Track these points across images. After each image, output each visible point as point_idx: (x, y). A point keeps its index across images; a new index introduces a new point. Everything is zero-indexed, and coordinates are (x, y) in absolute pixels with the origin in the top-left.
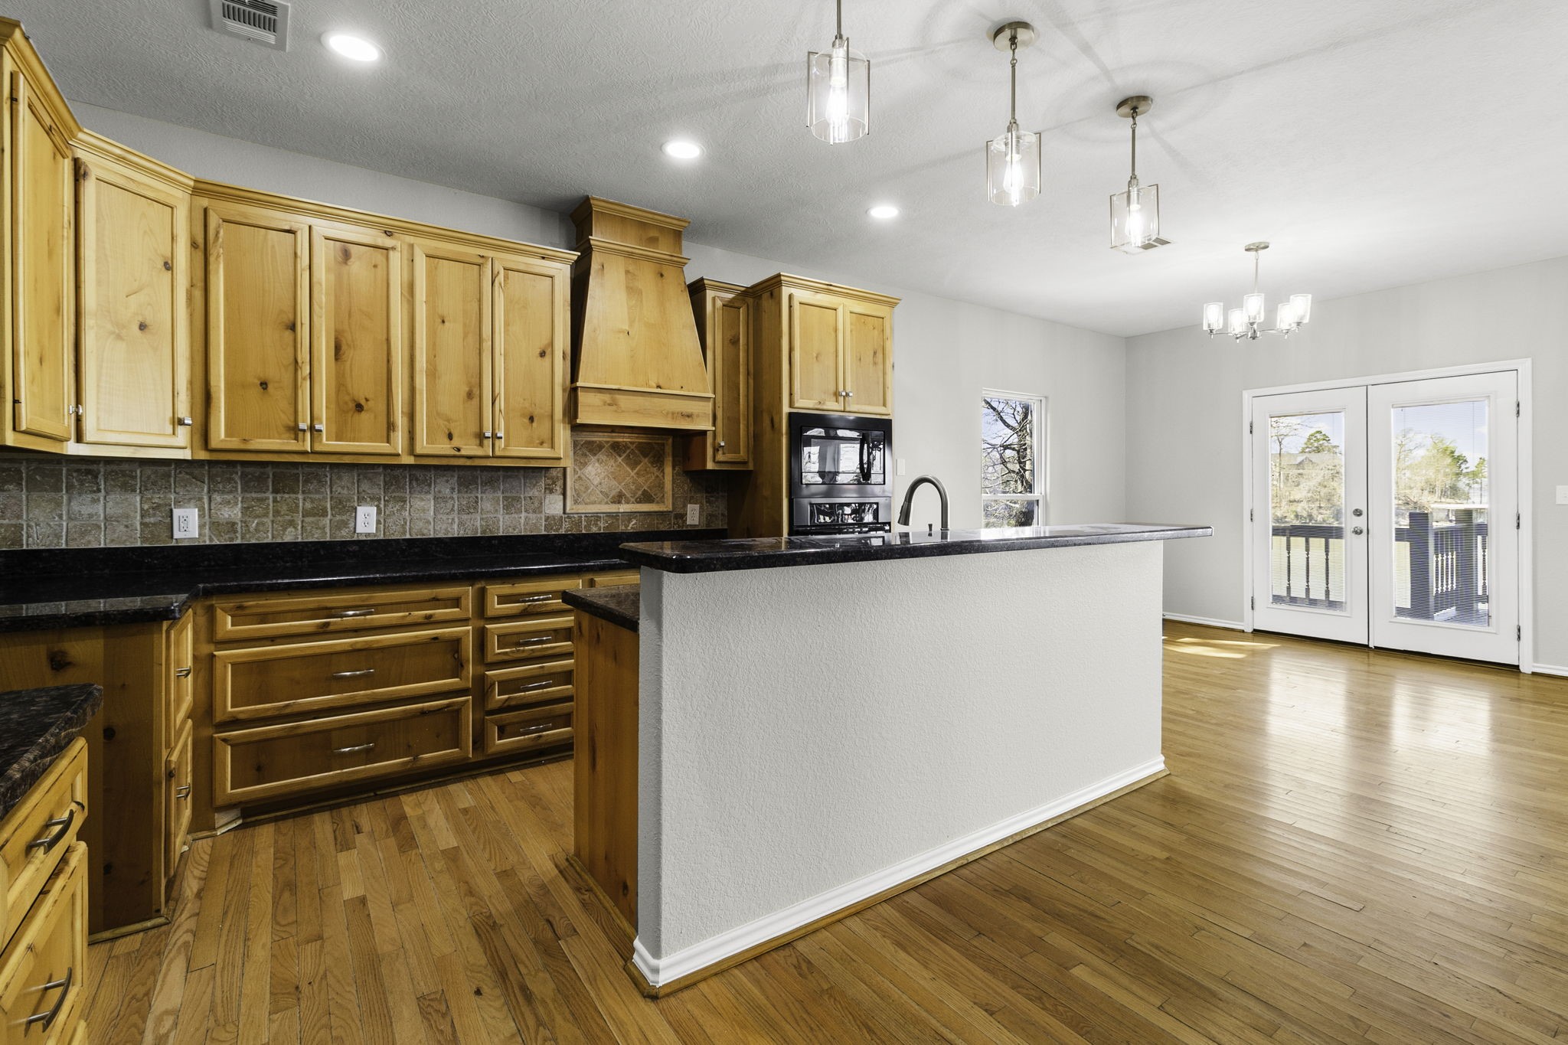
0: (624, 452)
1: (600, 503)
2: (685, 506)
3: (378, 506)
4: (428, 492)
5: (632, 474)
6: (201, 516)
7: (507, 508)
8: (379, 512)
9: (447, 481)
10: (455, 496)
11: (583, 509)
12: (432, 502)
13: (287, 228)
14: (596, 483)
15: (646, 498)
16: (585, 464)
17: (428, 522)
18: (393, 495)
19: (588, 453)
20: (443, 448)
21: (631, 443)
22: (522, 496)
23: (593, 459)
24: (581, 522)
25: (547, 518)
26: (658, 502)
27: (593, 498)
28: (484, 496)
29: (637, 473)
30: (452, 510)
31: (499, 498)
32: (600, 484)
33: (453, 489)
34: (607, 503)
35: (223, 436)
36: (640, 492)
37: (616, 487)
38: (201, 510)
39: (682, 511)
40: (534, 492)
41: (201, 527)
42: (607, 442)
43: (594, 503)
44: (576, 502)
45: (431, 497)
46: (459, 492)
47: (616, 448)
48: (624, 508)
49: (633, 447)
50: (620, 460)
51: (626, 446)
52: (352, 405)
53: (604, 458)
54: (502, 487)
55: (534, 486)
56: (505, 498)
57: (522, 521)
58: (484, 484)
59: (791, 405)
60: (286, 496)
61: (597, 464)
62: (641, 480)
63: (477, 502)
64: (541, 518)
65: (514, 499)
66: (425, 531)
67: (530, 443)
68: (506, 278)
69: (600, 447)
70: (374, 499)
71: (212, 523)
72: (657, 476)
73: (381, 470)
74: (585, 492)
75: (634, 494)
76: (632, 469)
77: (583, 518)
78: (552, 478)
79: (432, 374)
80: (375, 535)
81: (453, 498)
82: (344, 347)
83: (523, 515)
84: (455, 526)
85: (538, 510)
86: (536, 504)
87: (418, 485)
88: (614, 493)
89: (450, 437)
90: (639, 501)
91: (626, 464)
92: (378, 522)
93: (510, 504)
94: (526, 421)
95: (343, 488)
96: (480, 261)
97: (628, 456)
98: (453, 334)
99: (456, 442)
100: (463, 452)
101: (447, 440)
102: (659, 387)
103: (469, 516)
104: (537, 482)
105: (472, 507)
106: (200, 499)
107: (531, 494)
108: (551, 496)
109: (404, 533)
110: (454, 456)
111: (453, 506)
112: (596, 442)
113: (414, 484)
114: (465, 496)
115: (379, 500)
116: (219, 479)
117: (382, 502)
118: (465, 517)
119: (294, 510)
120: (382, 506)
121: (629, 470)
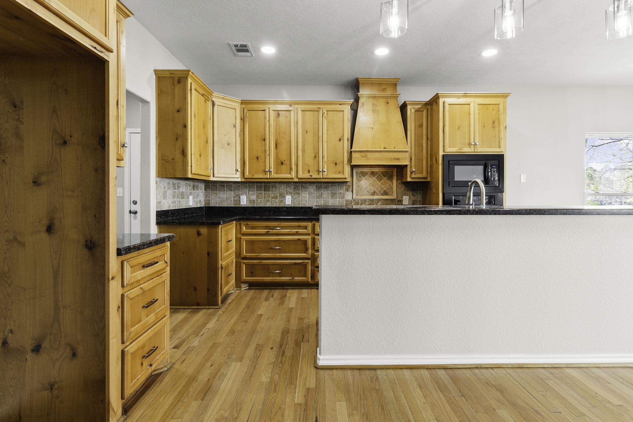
0: (376, 175)
1: (366, 195)
2: (402, 197)
3: (292, 196)
4: (307, 191)
5: (379, 184)
6: (247, 198)
7: (332, 197)
8: (292, 198)
9: (312, 187)
10: (315, 192)
11: (360, 197)
12: (308, 194)
13: (263, 109)
14: (365, 187)
15: (385, 193)
16: (360, 180)
17: (307, 201)
18: (296, 192)
19: (362, 176)
20: (307, 175)
21: (379, 171)
22: (337, 193)
23: (364, 178)
24: (359, 202)
25: (346, 201)
26: (390, 195)
27: (363, 193)
28: (324, 192)
29: (381, 184)
30: (314, 197)
31: (329, 193)
32: (366, 188)
33: (314, 190)
34: (369, 195)
35: (248, 174)
36: (382, 191)
37: (373, 189)
38: (247, 196)
39: (401, 199)
40: (342, 191)
41: (247, 201)
42: (369, 172)
43: (364, 195)
44: (357, 195)
45: (307, 193)
46: (316, 191)
47: (373, 174)
48: (376, 197)
49: (379, 173)
50: (374, 178)
51: (377, 173)
52: (280, 163)
53: (368, 178)
54: (330, 189)
55: (342, 189)
56: (332, 193)
57: (337, 201)
58: (325, 188)
59: (444, 151)
60: (267, 192)
61: (365, 180)
62: (383, 186)
63: (322, 195)
64: (344, 201)
65: (334, 193)
66: (306, 204)
67: (335, 173)
68: (327, 114)
69: (366, 173)
70: (291, 193)
71: (249, 200)
72: (390, 185)
73: (293, 184)
74: (360, 191)
75: (380, 192)
76: (380, 182)
77: (360, 201)
78: (348, 186)
79: (303, 151)
80: (291, 205)
81: (314, 193)
82: (278, 145)
83: (338, 199)
84: (315, 203)
85: (343, 198)
86: (342, 196)
87: (304, 189)
88: (372, 191)
89: (309, 172)
90: (382, 195)
91: (377, 180)
92: (292, 201)
93: (333, 195)
94: (334, 165)
95: (282, 190)
96: (319, 109)
97: (378, 177)
98: (310, 136)
99: (311, 174)
100: (313, 177)
101: (308, 173)
102: (385, 148)
103: (319, 199)
104: (343, 187)
105: (320, 196)
106: (247, 193)
107: (340, 192)
108: (348, 192)
109: (299, 205)
110: (310, 178)
111: (314, 196)
112: (365, 172)
113: (302, 188)
114: (318, 192)
115: (292, 194)
116: (251, 187)
117: (293, 194)
118: (318, 200)
119: (269, 197)
120: (293, 196)
121: (378, 182)
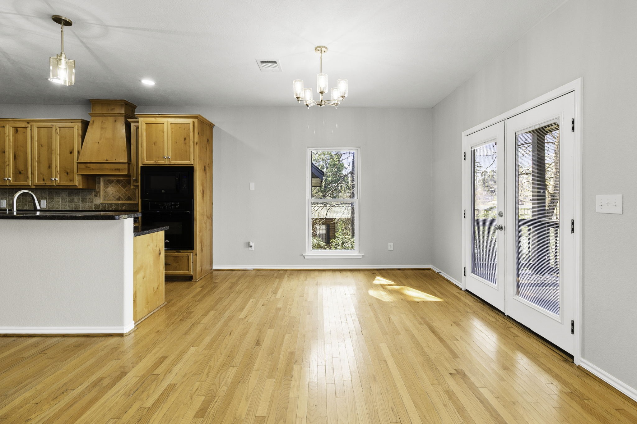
0: (121, 183)
1: (113, 200)
3: (46, 200)
4: (59, 196)
5: (124, 190)
6: (6, 202)
7: (82, 201)
8: (47, 202)
9: (65, 193)
10: (67, 198)
11: (106, 202)
12: (61, 199)
13: (3, 126)
14: (111, 193)
15: (129, 199)
16: (107, 187)
17: (60, 205)
18: (51, 197)
19: (108, 184)
21: (123, 180)
22: (87, 198)
23: (110, 185)
24: (106, 206)
25: (95, 205)
26: (134, 200)
27: (110, 199)
28: (75, 198)
29: (126, 190)
30: (66, 202)
31: (79, 198)
32: (113, 194)
33: (66, 195)
34: (115, 200)
36: (127, 197)
37: (119, 195)
38: (6, 201)
40: (91, 196)
41: (6, 205)
42: (115, 180)
43: (111, 200)
44: (104, 200)
45: (60, 198)
46: (68, 196)
47: (118, 182)
48: (120, 202)
49: (124, 181)
50: (120, 186)
51: (122, 181)
52: (18, 172)
53: (114, 185)
54: (81, 195)
55: (91, 194)
56: (82, 198)
57: (87, 206)
58: (76, 194)
60: (25, 197)
61: (111, 187)
62: (127, 192)
63: (73, 199)
64: (93, 205)
65: (84, 198)
66: (59, 208)
67: (67, 181)
69: (112, 181)
70: (45, 198)
71: (9, 204)
72: (133, 191)
73: (47, 190)
74: (107, 197)
75: (124, 197)
76: (124, 189)
77: (107, 205)
78: (96, 192)
80: (46, 208)
81: (66, 198)
83: (87, 204)
84: (67, 207)
85: (92, 202)
86: (91, 200)
87: (57, 194)
88: (117, 197)
90: (127, 200)
91: (122, 187)
92: (46, 205)
93: (84, 200)
95: (38, 195)
97: (123, 184)
98: (45, 150)
100: (47, 184)
103: (71, 204)
104: (92, 193)
105: (71, 201)
106: (6, 198)
107: (90, 197)
108: (96, 198)
109: (53, 208)
110: (45, 186)
111: (66, 200)
112: (111, 180)
113: (56, 193)
114: (70, 197)
115: (47, 198)
116: (10, 193)
117: (48, 199)
118: (70, 204)
119: (26, 201)
120: (47, 200)
121: (123, 189)
